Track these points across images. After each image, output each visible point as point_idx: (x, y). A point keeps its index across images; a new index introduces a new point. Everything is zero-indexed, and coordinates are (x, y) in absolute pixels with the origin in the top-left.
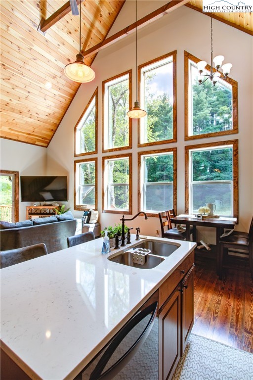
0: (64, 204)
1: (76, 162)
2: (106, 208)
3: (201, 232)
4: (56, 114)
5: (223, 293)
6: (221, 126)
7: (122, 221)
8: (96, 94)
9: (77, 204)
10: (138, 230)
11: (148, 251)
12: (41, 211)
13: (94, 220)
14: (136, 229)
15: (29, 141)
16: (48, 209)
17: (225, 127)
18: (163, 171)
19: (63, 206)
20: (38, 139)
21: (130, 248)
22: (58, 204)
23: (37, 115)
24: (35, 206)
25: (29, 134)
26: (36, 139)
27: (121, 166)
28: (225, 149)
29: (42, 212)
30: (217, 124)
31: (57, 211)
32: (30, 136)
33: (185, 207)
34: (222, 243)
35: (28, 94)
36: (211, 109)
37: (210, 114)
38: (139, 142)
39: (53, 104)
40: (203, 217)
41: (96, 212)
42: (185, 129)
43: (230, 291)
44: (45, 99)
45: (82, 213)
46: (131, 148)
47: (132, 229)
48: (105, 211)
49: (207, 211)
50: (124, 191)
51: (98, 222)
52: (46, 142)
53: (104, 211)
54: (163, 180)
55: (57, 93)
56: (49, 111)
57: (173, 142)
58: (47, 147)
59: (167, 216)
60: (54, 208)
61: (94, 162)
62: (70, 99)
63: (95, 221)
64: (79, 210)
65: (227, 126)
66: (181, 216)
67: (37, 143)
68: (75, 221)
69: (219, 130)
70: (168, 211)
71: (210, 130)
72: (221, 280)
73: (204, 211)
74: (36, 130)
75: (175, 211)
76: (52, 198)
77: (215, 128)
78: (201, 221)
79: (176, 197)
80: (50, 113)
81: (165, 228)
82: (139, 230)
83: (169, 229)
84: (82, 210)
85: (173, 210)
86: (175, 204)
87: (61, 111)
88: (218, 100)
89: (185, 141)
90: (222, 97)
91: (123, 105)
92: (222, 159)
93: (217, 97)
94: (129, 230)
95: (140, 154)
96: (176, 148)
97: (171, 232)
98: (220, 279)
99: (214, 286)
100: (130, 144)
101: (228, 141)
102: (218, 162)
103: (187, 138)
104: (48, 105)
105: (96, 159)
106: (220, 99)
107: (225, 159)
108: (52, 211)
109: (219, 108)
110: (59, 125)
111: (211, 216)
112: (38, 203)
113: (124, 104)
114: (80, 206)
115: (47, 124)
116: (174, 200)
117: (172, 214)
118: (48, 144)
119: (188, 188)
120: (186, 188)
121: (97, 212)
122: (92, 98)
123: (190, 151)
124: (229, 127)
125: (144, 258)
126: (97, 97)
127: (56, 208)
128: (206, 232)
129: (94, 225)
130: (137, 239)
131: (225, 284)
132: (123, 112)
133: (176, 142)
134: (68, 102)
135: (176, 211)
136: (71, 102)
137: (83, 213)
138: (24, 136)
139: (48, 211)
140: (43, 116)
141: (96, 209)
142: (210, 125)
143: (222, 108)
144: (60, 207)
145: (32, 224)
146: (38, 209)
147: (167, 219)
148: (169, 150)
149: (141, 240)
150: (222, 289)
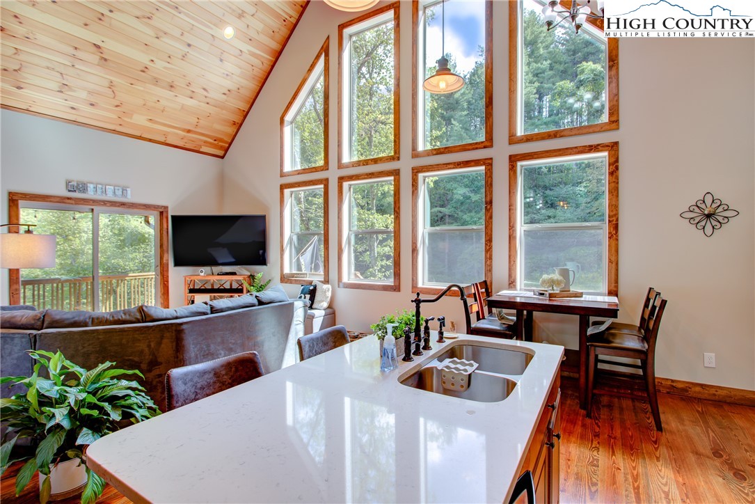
0: (260, 272)
1: (283, 187)
2: (345, 279)
3: (541, 325)
4: (242, 91)
5: (599, 443)
6: (557, 118)
7: (414, 304)
8: (325, 50)
9: (287, 271)
10: (442, 322)
11: (471, 365)
12: (212, 285)
13: (322, 303)
14: (439, 319)
15: (188, 146)
16: (226, 282)
17: (566, 121)
18: (442, 206)
19: (259, 275)
20: (205, 142)
21: (432, 357)
22: (248, 270)
23: (205, 93)
24: (202, 274)
25: (189, 131)
26: (201, 140)
27: (363, 198)
28: (565, 164)
29: (216, 287)
30: (550, 116)
31: (246, 285)
32: (189, 135)
33: (510, 276)
34: (592, 345)
35: (186, 49)
36: (537, 84)
37: (537, 96)
38: (414, 148)
39: (237, 71)
40: (551, 296)
41: (325, 286)
42: (510, 121)
43: (612, 440)
44: (221, 60)
45: (298, 289)
46: (398, 159)
47: (433, 319)
48: (345, 284)
49: (558, 283)
50: (370, 246)
51: (330, 307)
52: (221, 148)
53: (341, 285)
54: (445, 224)
55: (246, 48)
56: (228, 84)
57: (485, 147)
58: (222, 157)
59: (475, 294)
60: (240, 278)
61: (322, 186)
62: (272, 61)
63: (325, 305)
64: (291, 283)
65: (569, 120)
66: (504, 294)
67: (204, 149)
68: (292, 305)
69: (553, 128)
70: (476, 284)
71: (537, 126)
72: (590, 417)
73: (552, 283)
74: (202, 122)
75: (488, 283)
76: (233, 260)
77: (546, 124)
78: (547, 302)
79: (491, 256)
80: (230, 88)
81: (473, 317)
82: (444, 323)
83: (478, 319)
84: (297, 282)
85: (485, 282)
86: (489, 269)
87: (252, 86)
88: (551, 68)
89: (510, 144)
90: (561, 63)
91: (367, 76)
92: (560, 183)
93: (549, 62)
94: (427, 321)
95: (416, 171)
96: (491, 159)
97: (483, 324)
98: (589, 415)
99: (579, 429)
100: (395, 152)
101: (598, 145)
102: (550, 190)
103: (513, 140)
104: (226, 73)
105: (325, 182)
106: (557, 66)
107: (566, 184)
108: (235, 286)
109: (554, 84)
110: (248, 113)
111: (566, 293)
112: (208, 269)
113: (371, 75)
114: (293, 275)
115: (224, 111)
116: (486, 262)
117: (484, 290)
118: (226, 150)
119: (515, 238)
120: (512, 237)
121: (329, 286)
122: (318, 57)
123: (519, 164)
124: (572, 122)
125: (466, 379)
126: (327, 55)
127: (245, 279)
128: (552, 325)
129: (323, 312)
130: (441, 340)
131: (599, 426)
132: (368, 89)
133: (491, 146)
134: (267, 67)
135: (491, 283)
136: (273, 67)
137: (300, 288)
138: (177, 134)
139: (227, 286)
140: (216, 95)
141: (326, 281)
142: (535, 117)
143: (561, 83)
144: (252, 277)
145: (209, 312)
146: (207, 282)
147: (476, 300)
148: (477, 163)
149: (448, 342)
150: (595, 436)
